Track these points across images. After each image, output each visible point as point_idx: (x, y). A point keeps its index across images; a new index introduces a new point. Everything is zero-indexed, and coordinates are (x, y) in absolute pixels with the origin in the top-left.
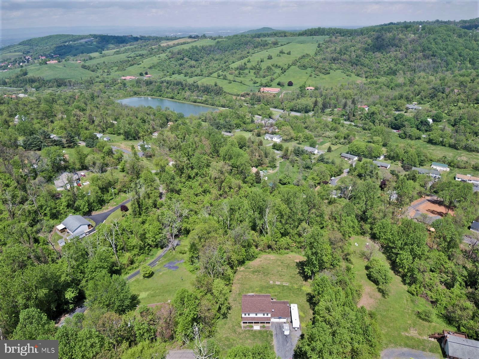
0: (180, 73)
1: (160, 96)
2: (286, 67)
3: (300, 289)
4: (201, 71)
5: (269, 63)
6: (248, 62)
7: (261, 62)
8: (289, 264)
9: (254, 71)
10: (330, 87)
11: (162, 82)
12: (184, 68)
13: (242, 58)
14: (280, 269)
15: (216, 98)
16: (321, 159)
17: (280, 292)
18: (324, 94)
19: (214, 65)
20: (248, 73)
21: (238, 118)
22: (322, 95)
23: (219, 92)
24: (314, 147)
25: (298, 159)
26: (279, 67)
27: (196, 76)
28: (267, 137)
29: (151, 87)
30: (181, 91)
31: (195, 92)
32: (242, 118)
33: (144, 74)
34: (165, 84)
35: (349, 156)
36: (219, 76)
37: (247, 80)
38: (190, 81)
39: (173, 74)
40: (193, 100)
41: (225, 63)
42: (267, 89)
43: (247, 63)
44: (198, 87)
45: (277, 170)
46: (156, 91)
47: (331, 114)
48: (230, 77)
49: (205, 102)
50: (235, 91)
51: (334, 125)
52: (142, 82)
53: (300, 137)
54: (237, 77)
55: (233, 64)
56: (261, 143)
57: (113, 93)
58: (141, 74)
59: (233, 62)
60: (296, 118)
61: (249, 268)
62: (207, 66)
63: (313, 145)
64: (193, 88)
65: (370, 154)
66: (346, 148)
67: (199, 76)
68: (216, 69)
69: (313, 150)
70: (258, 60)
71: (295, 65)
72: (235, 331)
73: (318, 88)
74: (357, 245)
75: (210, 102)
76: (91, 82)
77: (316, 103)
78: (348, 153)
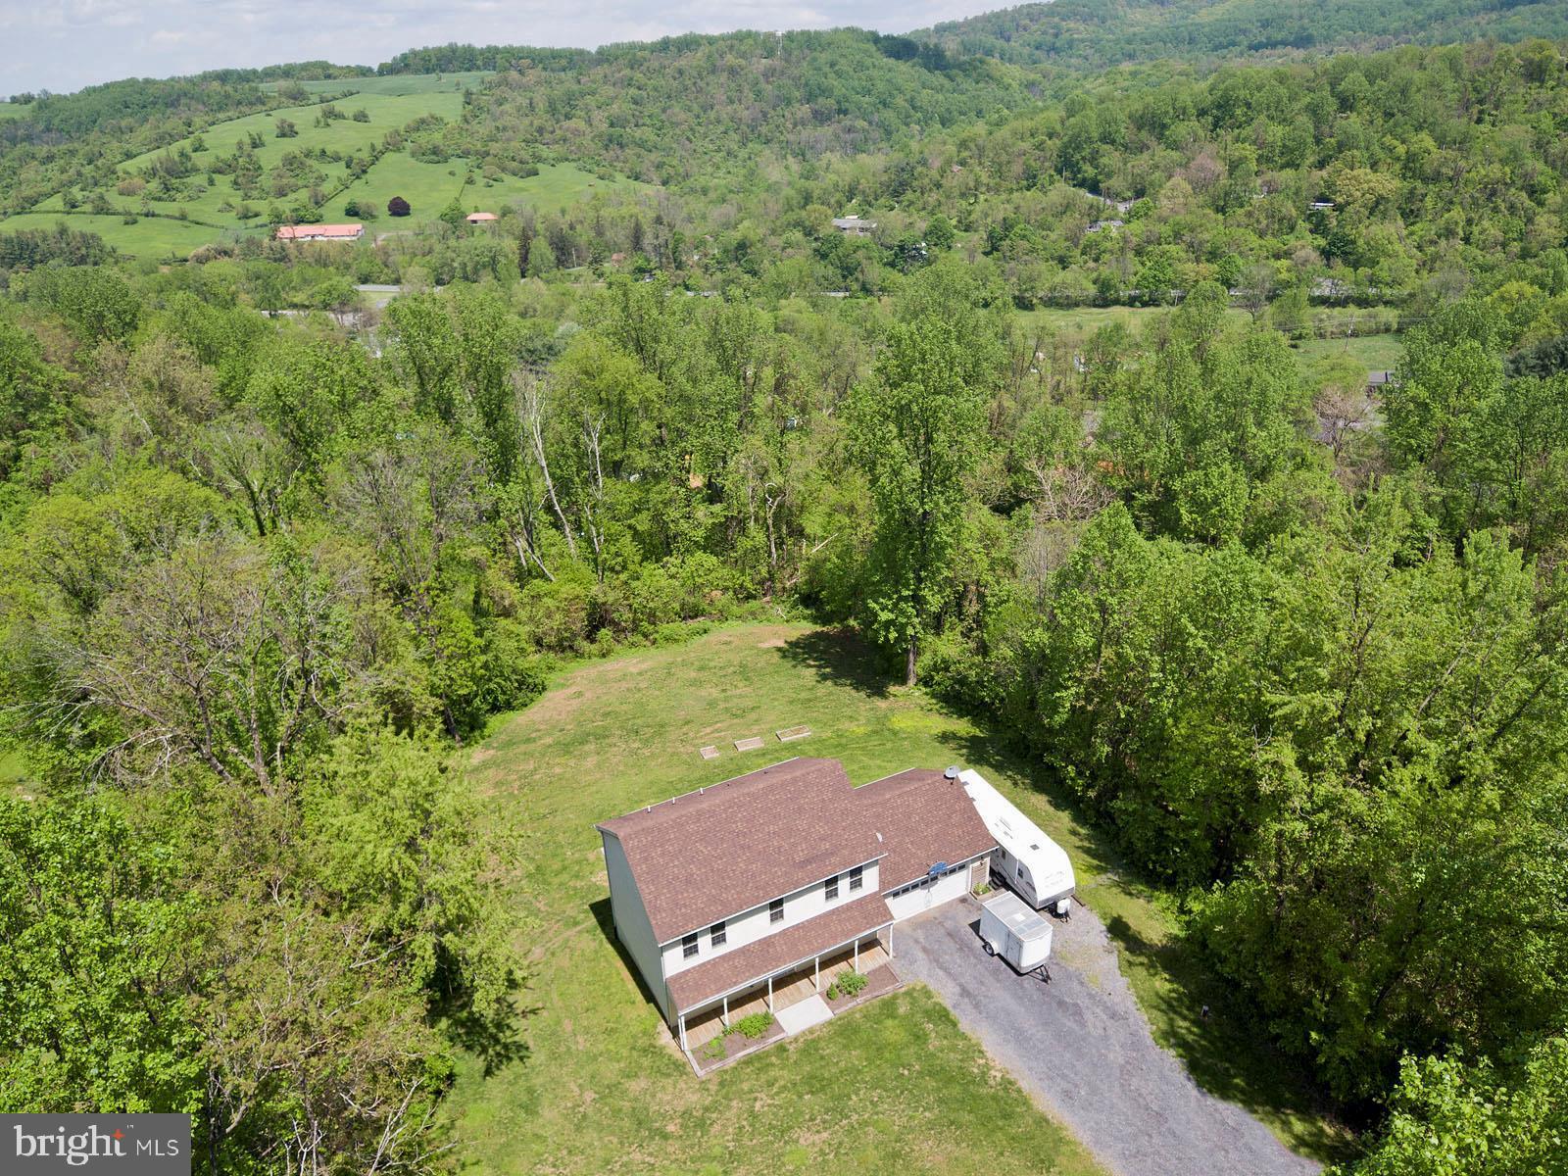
2: (365, 155)
5: (288, 148)
6: (195, 150)
7: (255, 145)
9: (229, 178)
13: (162, 140)
20: (205, 184)
26: (337, 158)
36: (74, 206)
37: (205, 209)
41: (91, 162)
42: (302, 231)
43: (193, 155)
54: (160, 199)
55: (130, 162)
59: (129, 156)
68: (54, 184)
70: (236, 141)
71: (398, 150)
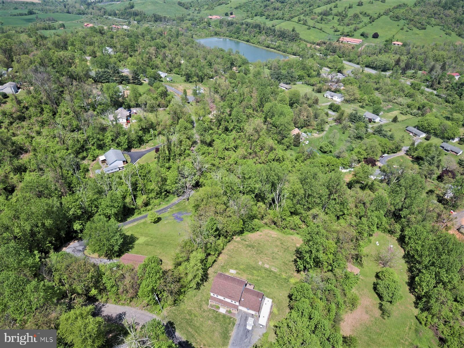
0: (262, 15)
1: (237, 38)
3: (287, 280)
4: (283, 14)
5: (357, 10)
6: (334, 7)
7: (350, 8)
8: (288, 248)
9: (338, 18)
10: (422, 45)
11: (242, 24)
12: (268, 10)
14: (276, 250)
15: (290, 44)
16: (379, 131)
17: (263, 278)
18: (411, 51)
19: (298, 8)
20: (331, 19)
21: (303, 69)
22: (409, 53)
23: (294, 38)
24: (378, 115)
25: (351, 125)
26: (368, 16)
27: (277, 19)
28: (328, 94)
29: (231, 28)
30: (257, 34)
31: (271, 36)
32: (308, 70)
33: (229, 14)
34: (244, 26)
35: (415, 130)
36: (299, 21)
37: (328, 28)
38: (269, 24)
39: (256, 16)
40: (267, 45)
41: (310, 7)
42: (346, 39)
43: (333, 9)
44: (274, 31)
45: (323, 134)
46: (234, 33)
47: (413, 77)
48: (311, 23)
49: (278, 48)
50: (312, 38)
51: (412, 91)
52: (224, 22)
53: (364, 100)
54: (318, 22)
56: (316, 102)
57: (197, 32)
58: (226, 15)
59: (319, 7)
60: (369, 76)
61: (245, 241)
62: (290, 9)
63: (376, 112)
64: (271, 32)
65: (443, 133)
66: (416, 120)
67: (280, 19)
68: (299, 13)
69: (374, 118)
70: (346, 5)
71: (387, 15)
72: (200, 307)
73: (407, 44)
74: (378, 245)
75: (283, 48)
76: (182, 20)
77: (398, 62)
78: (415, 127)
